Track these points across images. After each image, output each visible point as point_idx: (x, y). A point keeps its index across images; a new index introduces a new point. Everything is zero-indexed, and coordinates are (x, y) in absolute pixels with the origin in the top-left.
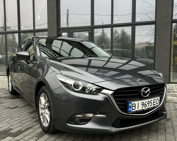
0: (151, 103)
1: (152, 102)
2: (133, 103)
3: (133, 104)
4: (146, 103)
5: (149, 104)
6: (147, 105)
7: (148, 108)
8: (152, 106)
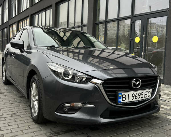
0: (142, 95)
2: (123, 94)
6: (138, 97)
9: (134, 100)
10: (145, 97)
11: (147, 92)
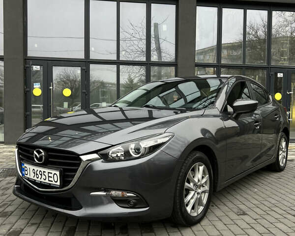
0: (44, 175)
1: (46, 174)
2: (25, 165)
3: (26, 167)
4: (38, 173)
6: (40, 176)
7: (40, 180)
8: (47, 181)
9: (35, 178)
11: (51, 173)
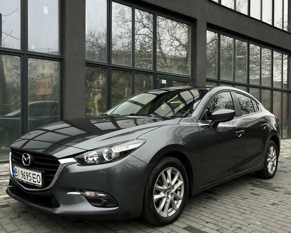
1: (31, 175)
3: (16, 169)
4: (25, 174)
5: (28, 176)
7: (27, 181)
8: (32, 182)
10: (34, 181)
11: (35, 175)
